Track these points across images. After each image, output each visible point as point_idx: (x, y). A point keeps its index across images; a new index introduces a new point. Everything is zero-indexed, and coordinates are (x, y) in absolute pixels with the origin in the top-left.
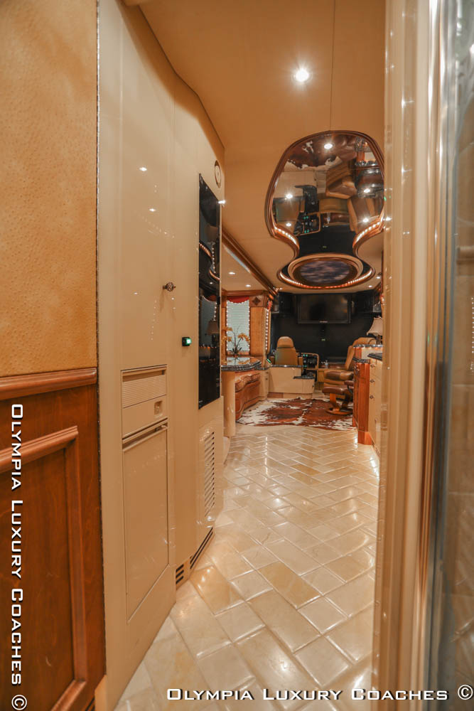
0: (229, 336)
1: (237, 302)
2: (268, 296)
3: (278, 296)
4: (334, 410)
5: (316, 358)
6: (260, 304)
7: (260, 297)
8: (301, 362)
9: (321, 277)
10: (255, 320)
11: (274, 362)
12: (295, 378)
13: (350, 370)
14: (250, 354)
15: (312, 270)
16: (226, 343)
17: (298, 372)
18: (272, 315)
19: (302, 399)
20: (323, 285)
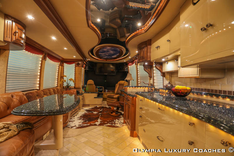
0: (65, 79)
1: (69, 64)
2: (84, 62)
3: (88, 63)
4: (113, 113)
5: (103, 89)
6: (80, 66)
7: (80, 62)
8: (97, 91)
9: (107, 56)
10: (77, 73)
11: (85, 91)
12: (95, 98)
13: (117, 94)
14: (75, 88)
15: (104, 52)
16: (63, 82)
17: (95, 95)
18: (85, 71)
19: (98, 107)
20: (106, 59)
